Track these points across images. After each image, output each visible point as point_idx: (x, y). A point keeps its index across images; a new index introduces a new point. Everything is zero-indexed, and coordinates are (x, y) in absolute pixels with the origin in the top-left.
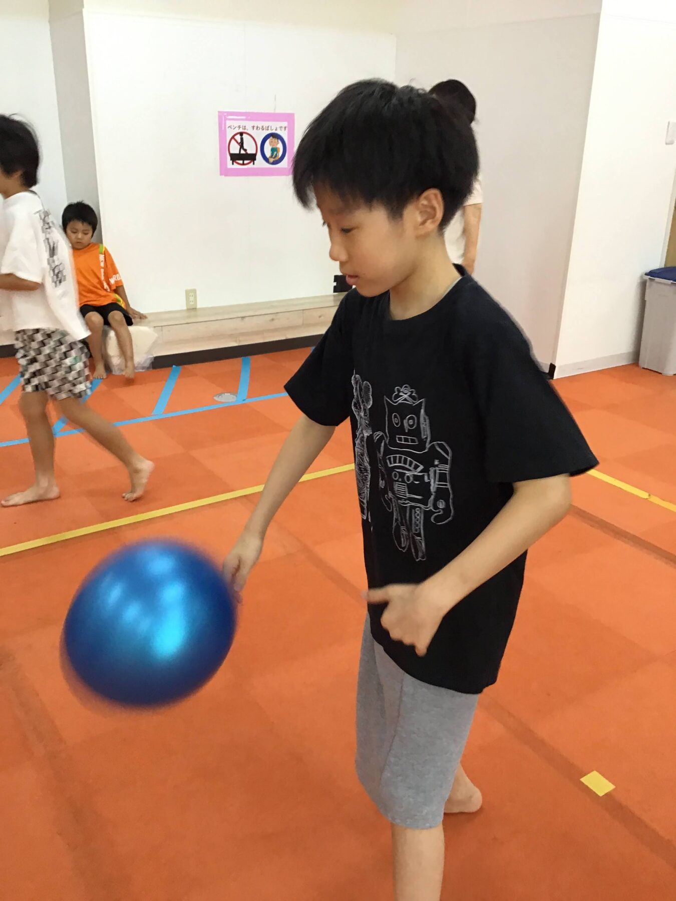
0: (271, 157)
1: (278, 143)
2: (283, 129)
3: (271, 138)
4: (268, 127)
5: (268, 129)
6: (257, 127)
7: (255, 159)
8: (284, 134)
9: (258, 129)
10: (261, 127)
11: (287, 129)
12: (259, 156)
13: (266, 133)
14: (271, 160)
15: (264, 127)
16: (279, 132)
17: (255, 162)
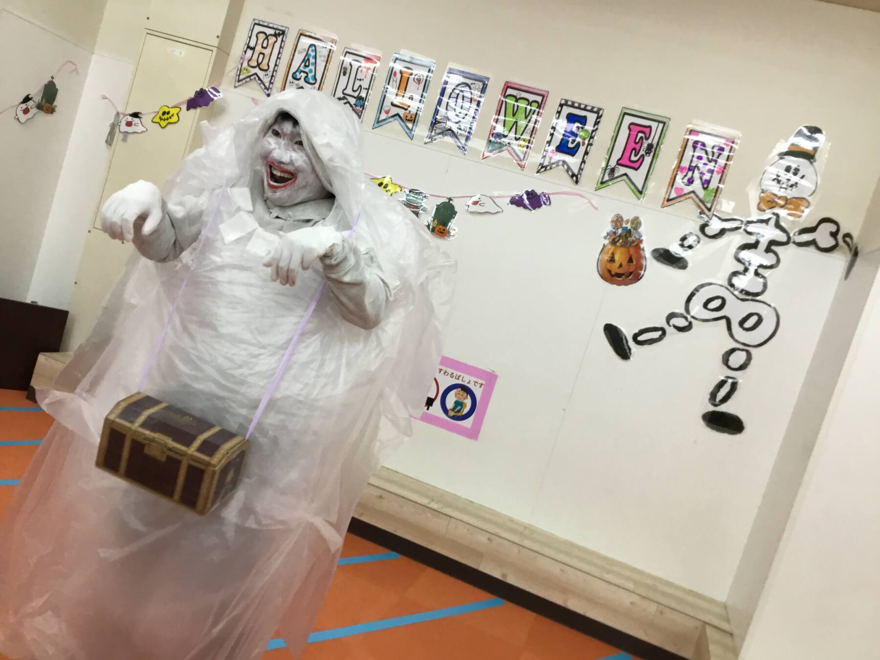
0: (453, 410)
1: (466, 398)
2: (478, 385)
3: (460, 389)
4: (459, 376)
5: (458, 379)
6: (446, 372)
7: (432, 405)
8: (478, 392)
9: (446, 374)
10: (450, 374)
11: (483, 386)
12: (437, 403)
13: (454, 381)
14: (452, 414)
15: (455, 375)
16: (471, 386)
17: (430, 407)
